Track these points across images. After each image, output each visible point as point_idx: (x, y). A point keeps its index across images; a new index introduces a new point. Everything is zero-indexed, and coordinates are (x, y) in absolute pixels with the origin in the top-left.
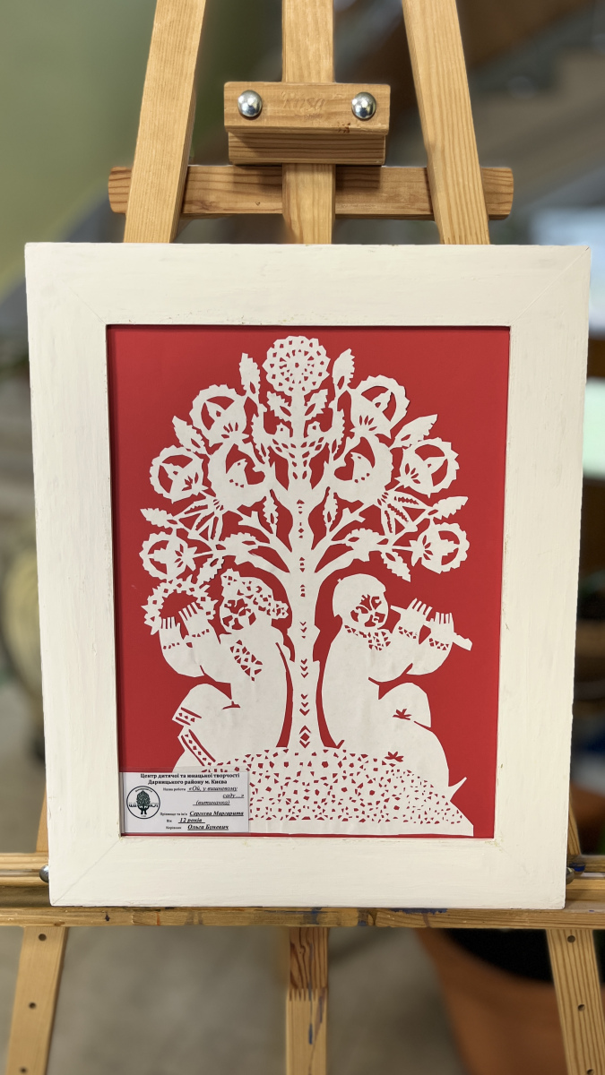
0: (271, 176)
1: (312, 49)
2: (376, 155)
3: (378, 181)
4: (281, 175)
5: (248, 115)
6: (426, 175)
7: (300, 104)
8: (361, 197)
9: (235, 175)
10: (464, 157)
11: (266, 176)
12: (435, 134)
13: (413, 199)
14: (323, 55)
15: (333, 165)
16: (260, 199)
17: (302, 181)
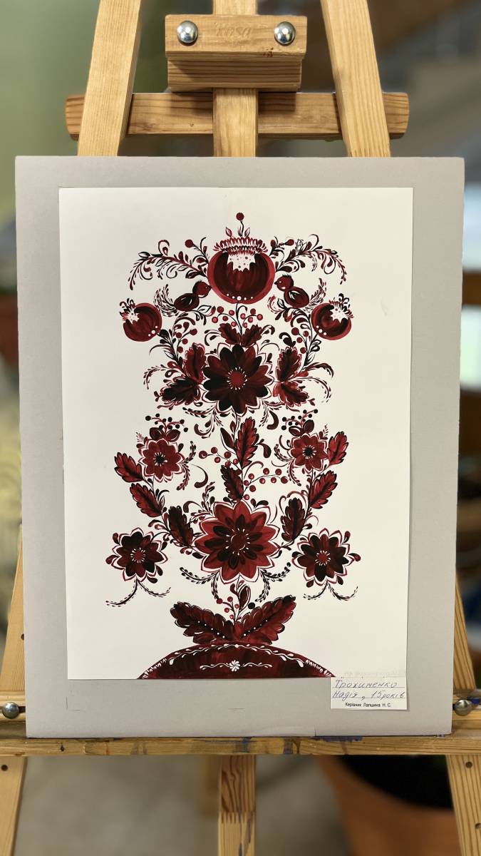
0: (203, 101)
2: (293, 80)
3: (294, 105)
4: (212, 100)
5: (186, 42)
6: (335, 99)
8: (280, 118)
11: (198, 101)
12: (344, 63)
15: (257, 89)
16: (193, 121)
17: (231, 103)
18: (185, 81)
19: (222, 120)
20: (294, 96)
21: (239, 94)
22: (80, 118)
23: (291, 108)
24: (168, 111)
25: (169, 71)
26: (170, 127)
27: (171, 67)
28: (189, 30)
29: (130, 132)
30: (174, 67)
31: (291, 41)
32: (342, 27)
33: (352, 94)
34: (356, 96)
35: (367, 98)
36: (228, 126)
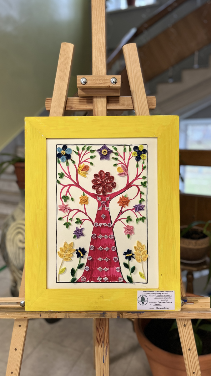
0: (89, 99)
1: (100, 67)
2: (118, 93)
3: (119, 101)
4: (92, 99)
5: (83, 84)
6: (132, 98)
7: (97, 81)
8: (114, 104)
9: (80, 100)
10: (142, 94)
11: (88, 100)
12: (134, 88)
13: (128, 105)
14: (103, 69)
15: (106, 96)
16: (86, 106)
17: (98, 100)
18: (84, 94)
19: (95, 106)
20: (119, 98)
21: (101, 98)
22: (51, 105)
23: (118, 101)
24: (79, 103)
25: (78, 91)
26: (79, 107)
27: (79, 90)
28: (84, 80)
29: (66, 109)
30: (80, 90)
31: (116, 82)
32: (133, 77)
33: (137, 98)
34: (138, 98)
35: (142, 98)
36: (97, 108)
